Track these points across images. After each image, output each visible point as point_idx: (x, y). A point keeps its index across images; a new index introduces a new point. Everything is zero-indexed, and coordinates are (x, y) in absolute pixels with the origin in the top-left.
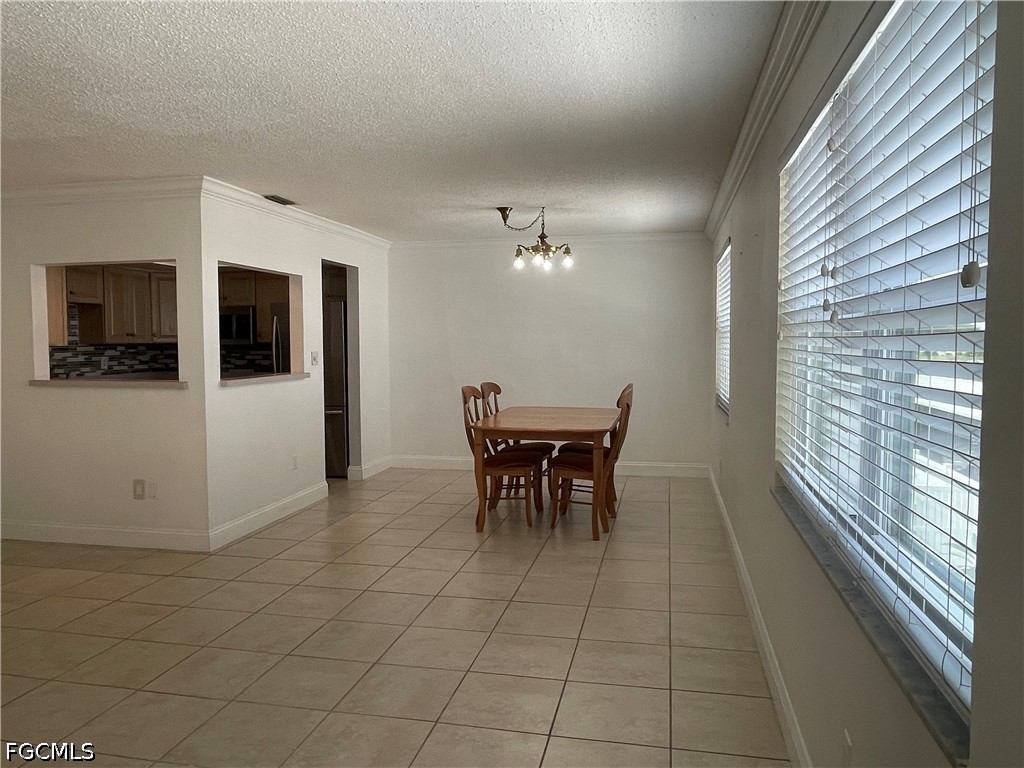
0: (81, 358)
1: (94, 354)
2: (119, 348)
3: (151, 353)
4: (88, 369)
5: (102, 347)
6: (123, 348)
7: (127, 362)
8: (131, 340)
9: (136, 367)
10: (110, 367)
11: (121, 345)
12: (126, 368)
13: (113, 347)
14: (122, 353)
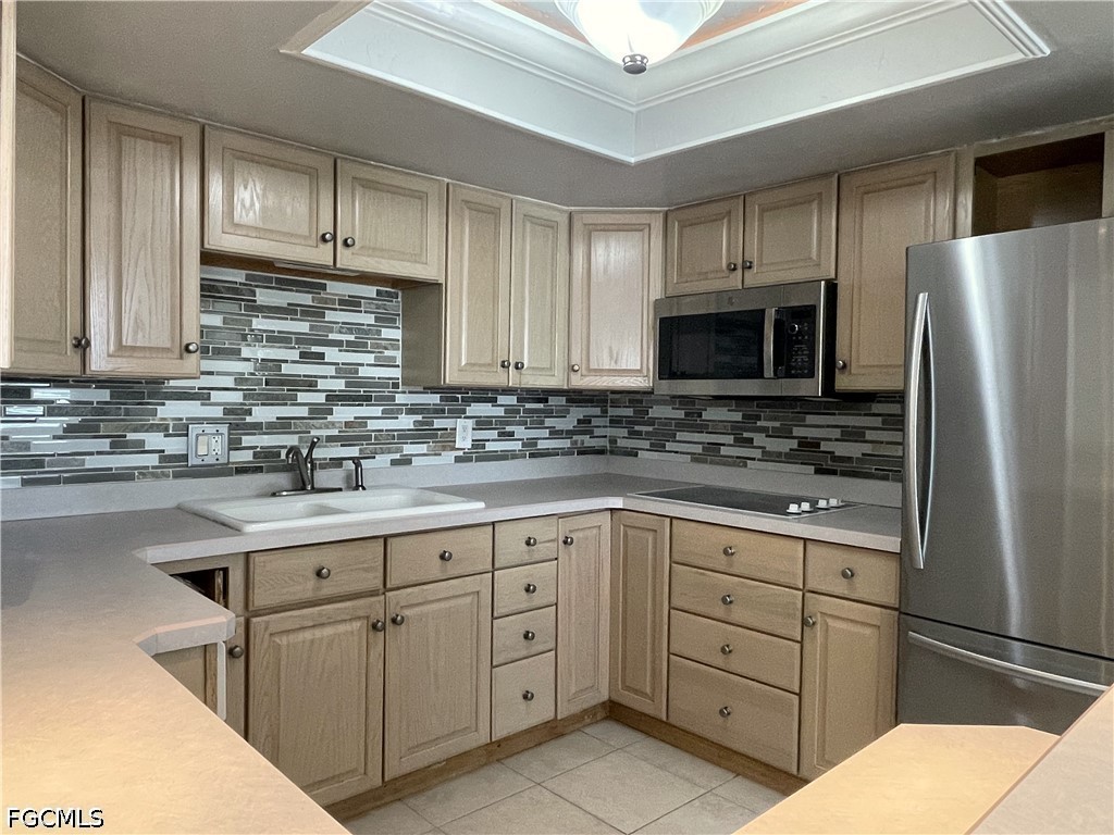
0: (406, 422)
1: (439, 412)
3: (577, 413)
4: (423, 448)
5: (459, 396)
7: (520, 431)
9: (542, 445)
10: (478, 444)
11: (507, 391)
12: (517, 446)
13: (486, 394)
14: (510, 410)
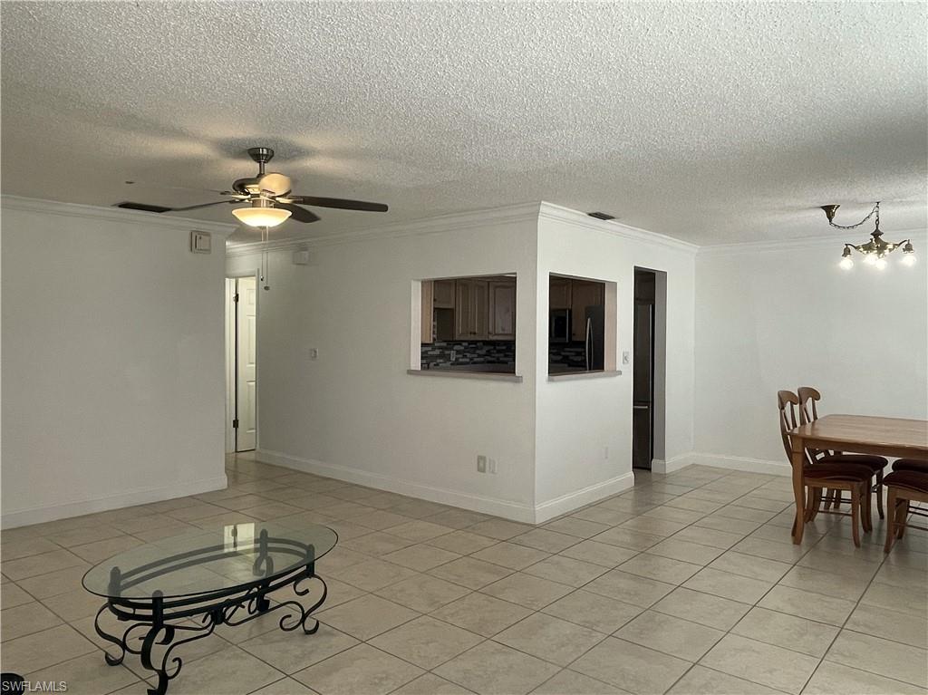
0: (437, 352)
1: (446, 349)
2: (464, 344)
3: (487, 348)
4: (441, 361)
5: (452, 343)
6: (466, 344)
8: (472, 338)
9: (475, 360)
10: (457, 359)
11: (465, 341)
12: (468, 360)
13: (460, 343)
14: (466, 348)
